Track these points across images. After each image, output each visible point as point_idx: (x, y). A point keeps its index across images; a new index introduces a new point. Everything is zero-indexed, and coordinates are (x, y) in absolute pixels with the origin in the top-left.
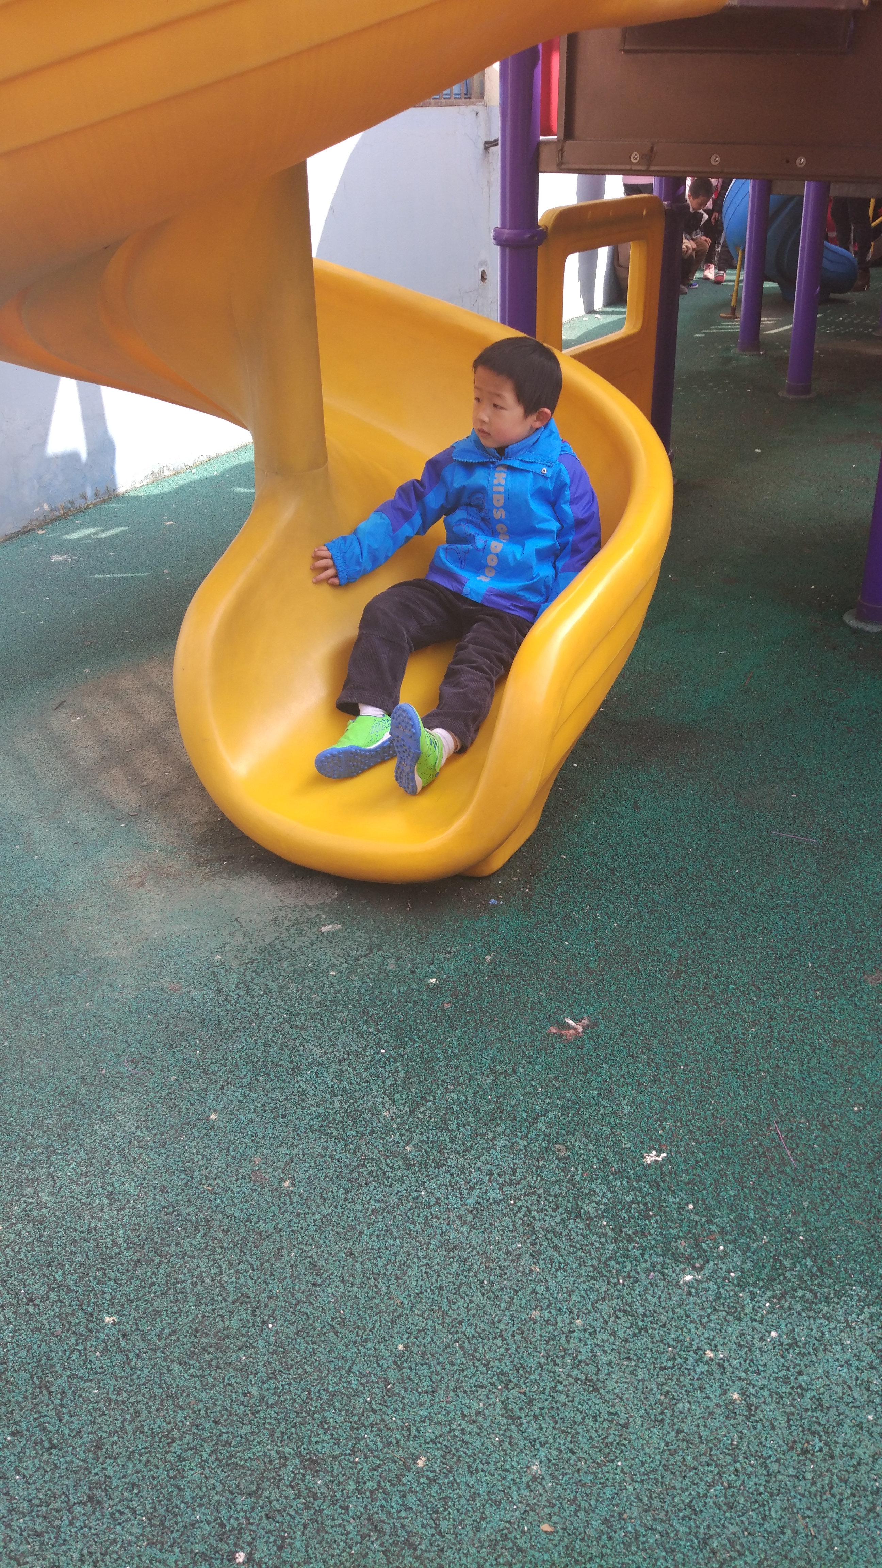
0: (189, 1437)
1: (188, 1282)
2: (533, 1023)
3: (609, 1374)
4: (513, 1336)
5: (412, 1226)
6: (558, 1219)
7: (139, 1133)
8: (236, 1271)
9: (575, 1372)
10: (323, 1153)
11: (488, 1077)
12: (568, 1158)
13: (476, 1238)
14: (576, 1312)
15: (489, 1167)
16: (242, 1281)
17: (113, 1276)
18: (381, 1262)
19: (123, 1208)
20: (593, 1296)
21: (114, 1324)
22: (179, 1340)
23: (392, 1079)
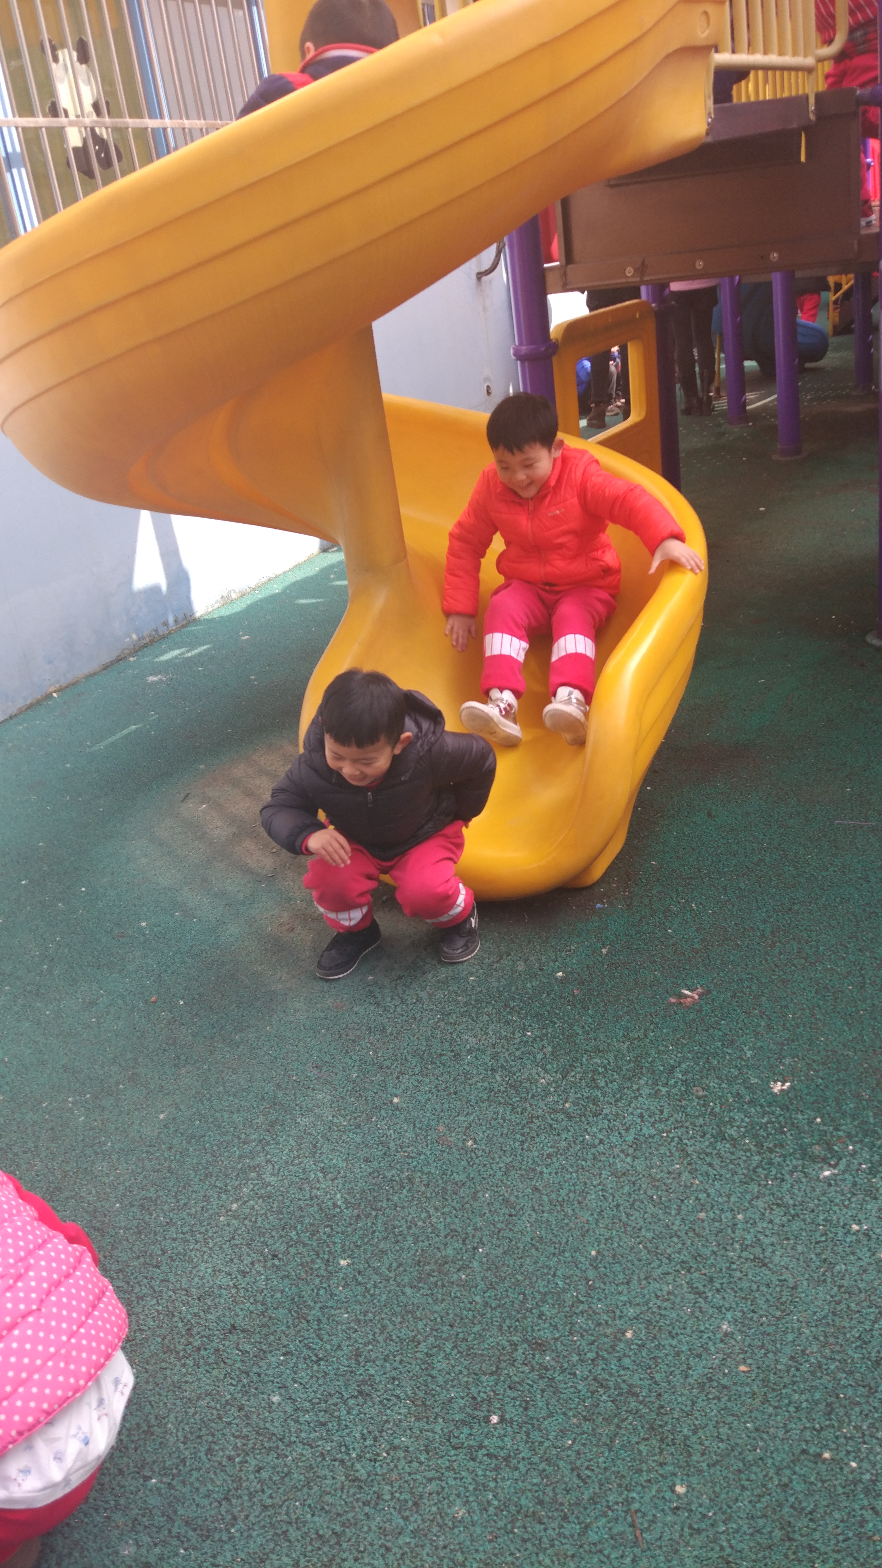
0: (432, 1339)
1: (404, 1226)
2: (654, 997)
3: (773, 1252)
4: (686, 1234)
5: (583, 1163)
6: (707, 1143)
7: (335, 1120)
8: (443, 1214)
9: (744, 1254)
10: (495, 1116)
11: (624, 1042)
12: (706, 1096)
13: (640, 1165)
14: (736, 1209)
15: (640, 1111)
16: (449, 1220)
17: (339, 1230)
18: (563, 1193)
19: (336, 1178)
20: (748, 1197)
21: (348, 1265)
22: (405, 1270)
23: (541, 1054)
